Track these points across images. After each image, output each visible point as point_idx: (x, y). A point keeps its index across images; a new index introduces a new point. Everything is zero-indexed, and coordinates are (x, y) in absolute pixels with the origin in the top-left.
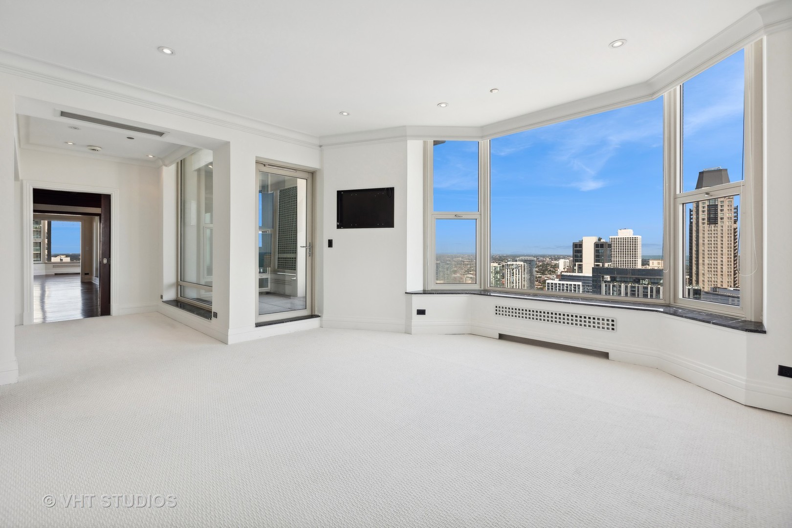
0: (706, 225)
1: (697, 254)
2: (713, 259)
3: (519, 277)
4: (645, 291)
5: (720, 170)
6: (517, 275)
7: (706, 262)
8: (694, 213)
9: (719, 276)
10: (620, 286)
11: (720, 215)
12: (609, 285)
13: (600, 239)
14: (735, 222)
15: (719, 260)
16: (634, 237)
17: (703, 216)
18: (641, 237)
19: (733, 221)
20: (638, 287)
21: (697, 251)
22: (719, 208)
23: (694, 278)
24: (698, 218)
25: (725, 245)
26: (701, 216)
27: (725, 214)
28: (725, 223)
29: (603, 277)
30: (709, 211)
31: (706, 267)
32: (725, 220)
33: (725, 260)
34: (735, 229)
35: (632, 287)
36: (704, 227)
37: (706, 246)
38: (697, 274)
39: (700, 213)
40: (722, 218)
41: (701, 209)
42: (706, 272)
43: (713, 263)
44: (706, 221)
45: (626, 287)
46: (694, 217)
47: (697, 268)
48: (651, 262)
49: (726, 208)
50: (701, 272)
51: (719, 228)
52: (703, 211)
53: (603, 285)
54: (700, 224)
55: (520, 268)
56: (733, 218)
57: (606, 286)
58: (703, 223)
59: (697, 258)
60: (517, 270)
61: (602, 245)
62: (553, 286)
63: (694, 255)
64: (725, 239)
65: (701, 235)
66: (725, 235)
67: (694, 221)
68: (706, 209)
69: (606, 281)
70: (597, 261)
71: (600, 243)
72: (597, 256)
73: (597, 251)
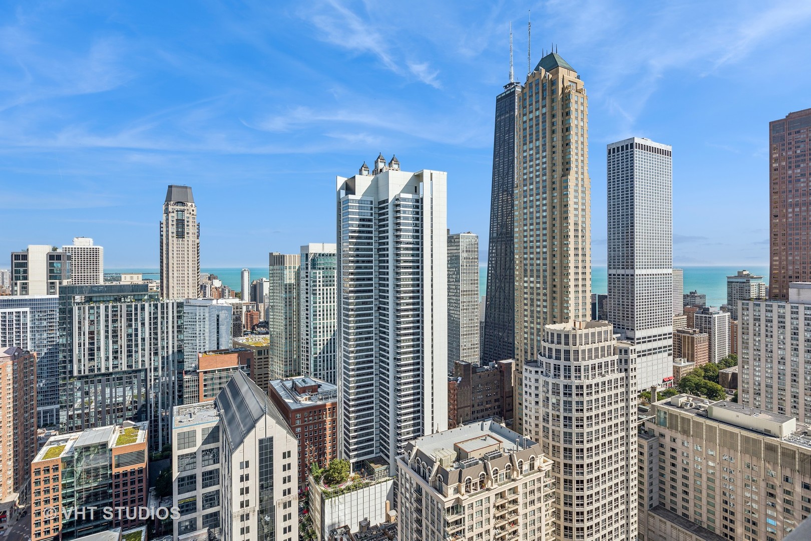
0: (175, 239)
1: (168, 267)
2: (181, 272)
4: (129, 309)
5: (186, 187)
7: (175, 275)
8: (164, 226)
9: (186, 288)
10: (98, 308)
11: (186, 231)
12: (84, 308)
13: (55, 249)
14: (198, 237)
15: (186, 273)
16: (95, 247)
17: (173, 229)
18: (102, 248)
19: (196, 236)
20: (121, 306)
21: (168, 264)
22: (186, 223)
23: (165, 292)
24: (167, 231)
25: (191, 259)
26: (170, 230)
27: (190, 229)
28: (190, 238)
29: (74, 297)
30: (177, 224)
31: (175, 279)
32: (190, 235)
33: (191, 272)
34: (198, 244)
35: (113, 307)
36: (173, 241)
37: (175, 259)
38: (168, 288)
39: (170, 226)
40: (188, 233)
41: (170, 223)
42: (175, 285)
43: (181, 275)
44: (175, 235)
45: (107, 308)
46: (164, 229)
47: (168, 281)
48: (123, 276)
49: (190, 224)
50: (171, 285)
51: (186, 243)
52: (173, 225)
53: (75, 309)
54: (170, 237)
56: (196, 234)
57: (79, 309)
58: (173, 237)
59: (168, 271)
61: (59, 257)
63: (165, 269)
64: (190, 253)
65: (170, 248)
66: (190, 249)
67: (164, 234)
68: (175, 223)
69: (78, 304)
70: (51, 277)
71: (55, 253)
72: (51, 271)
73: (51, 265)
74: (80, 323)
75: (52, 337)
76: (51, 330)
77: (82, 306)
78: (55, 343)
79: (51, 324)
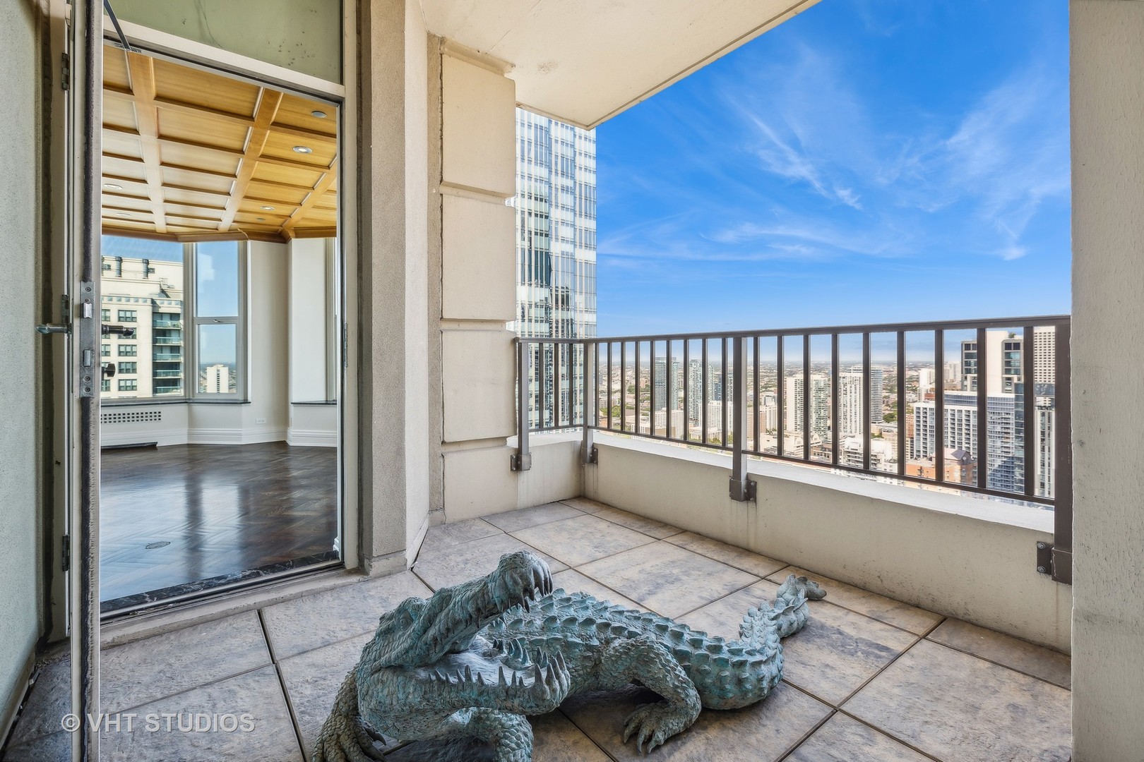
3: (856, 396)
6: (853, 394)
12: (1049, 414)
13: (1011, 336)
53: (1038, 414)
55: (858, 382)
57: (1043, 414)
60: (853, 386)
61: (1016, 346)
62: (926, 413)
69: (1041, 407)
70: (1008, 371)
71: (1012, 341)
72: (1008, 363)
73: (1008, 355)
74: (1043, 433)
75: (1007, 447)
76: (1007, 438)
77: (1047, 412)
78: (1010, 455)
79: (1006, 431)
